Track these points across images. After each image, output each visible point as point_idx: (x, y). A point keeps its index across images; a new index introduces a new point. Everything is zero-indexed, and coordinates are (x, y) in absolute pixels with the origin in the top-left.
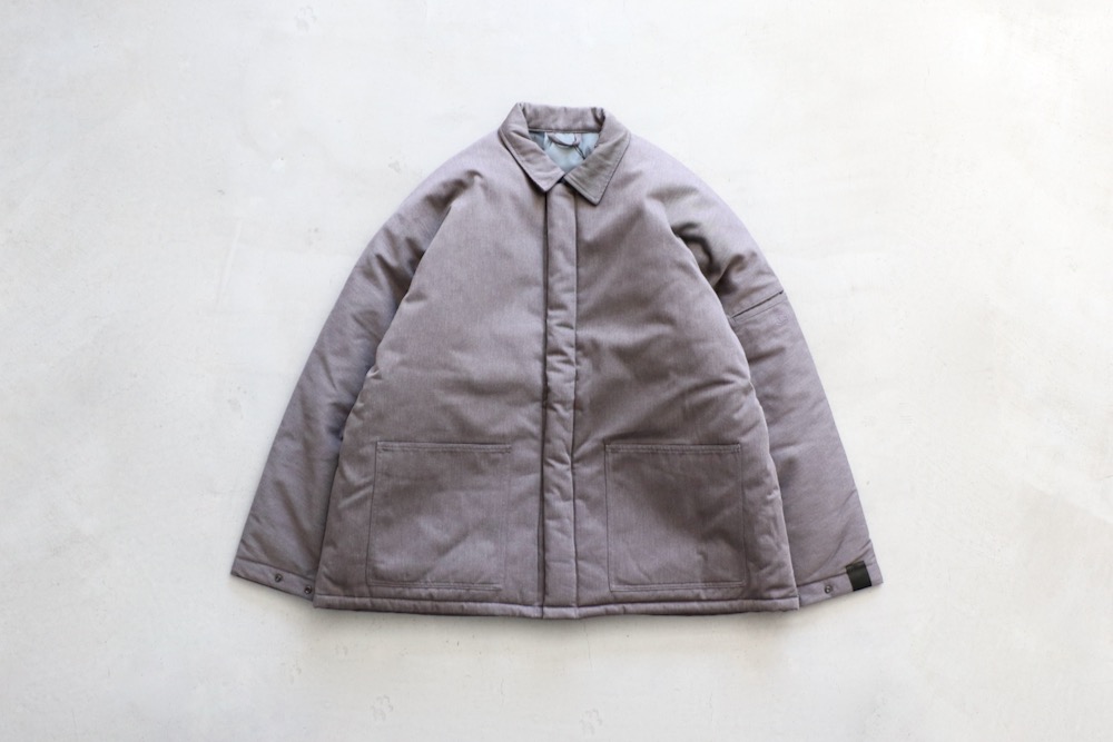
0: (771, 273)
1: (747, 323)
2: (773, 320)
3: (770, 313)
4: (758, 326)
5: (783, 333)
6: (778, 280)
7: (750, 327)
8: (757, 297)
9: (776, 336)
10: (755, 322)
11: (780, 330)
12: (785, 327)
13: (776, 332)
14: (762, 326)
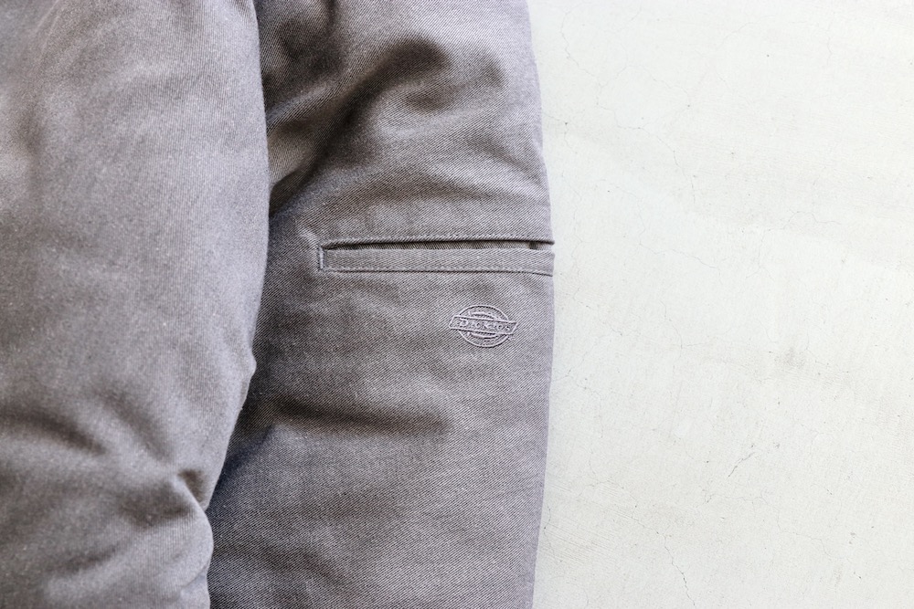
0: (529, 167)
1: (360, 285)
2: (456, 315)
3: (457, 290)
4: (390, 311)
5: (469, 372)
6: (545, 203)
7: (367, 304)
8: (438, 217)
9: (440, 372)
10: (388, 292)
11: (465, 358)
12: (487, 357)
13: (446, 359)
14: (404, 318)
